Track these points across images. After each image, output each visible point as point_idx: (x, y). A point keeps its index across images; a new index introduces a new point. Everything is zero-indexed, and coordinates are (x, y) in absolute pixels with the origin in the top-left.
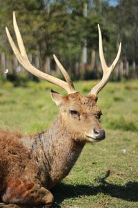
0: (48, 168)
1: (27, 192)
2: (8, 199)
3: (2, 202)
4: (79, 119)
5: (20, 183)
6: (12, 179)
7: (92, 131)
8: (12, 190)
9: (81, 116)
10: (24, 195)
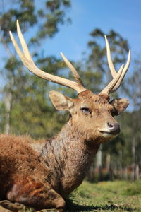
0: (59, 173)
1: (36, 191)
2: (14, 197)
3: (7, 199)
4: (91, 116)
5: (28, 182)
6: (19, 177)
7: (106, 125)
8: (18, 188)
9: (93, 113)
10: (32, 194)
